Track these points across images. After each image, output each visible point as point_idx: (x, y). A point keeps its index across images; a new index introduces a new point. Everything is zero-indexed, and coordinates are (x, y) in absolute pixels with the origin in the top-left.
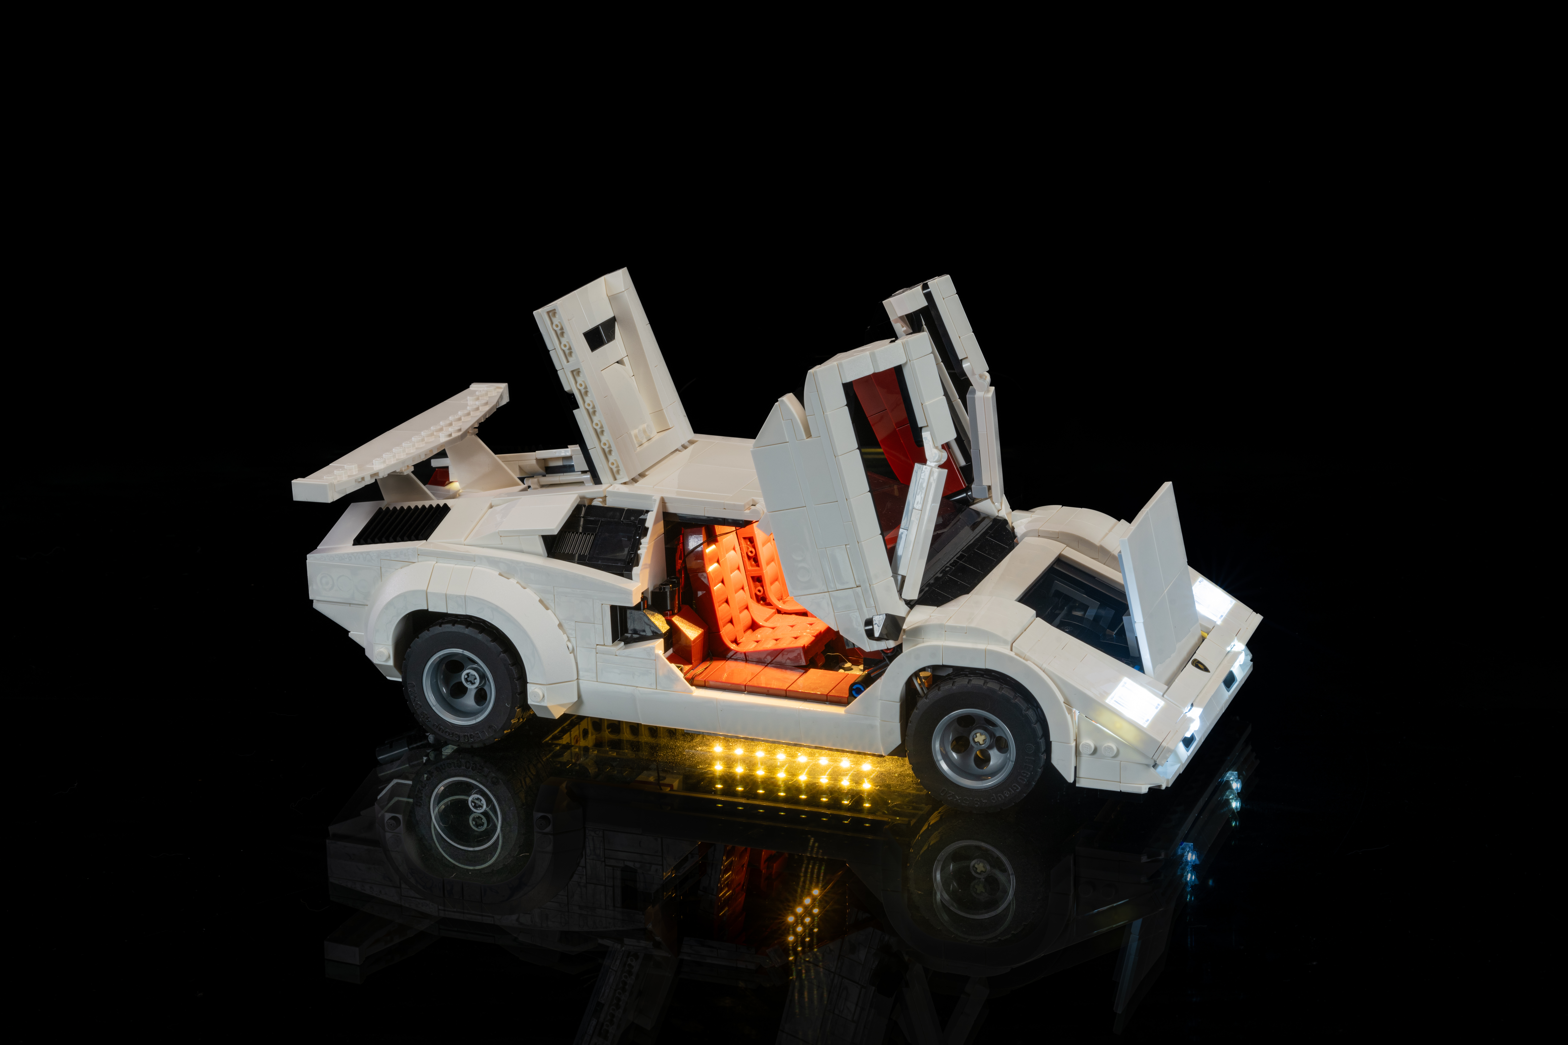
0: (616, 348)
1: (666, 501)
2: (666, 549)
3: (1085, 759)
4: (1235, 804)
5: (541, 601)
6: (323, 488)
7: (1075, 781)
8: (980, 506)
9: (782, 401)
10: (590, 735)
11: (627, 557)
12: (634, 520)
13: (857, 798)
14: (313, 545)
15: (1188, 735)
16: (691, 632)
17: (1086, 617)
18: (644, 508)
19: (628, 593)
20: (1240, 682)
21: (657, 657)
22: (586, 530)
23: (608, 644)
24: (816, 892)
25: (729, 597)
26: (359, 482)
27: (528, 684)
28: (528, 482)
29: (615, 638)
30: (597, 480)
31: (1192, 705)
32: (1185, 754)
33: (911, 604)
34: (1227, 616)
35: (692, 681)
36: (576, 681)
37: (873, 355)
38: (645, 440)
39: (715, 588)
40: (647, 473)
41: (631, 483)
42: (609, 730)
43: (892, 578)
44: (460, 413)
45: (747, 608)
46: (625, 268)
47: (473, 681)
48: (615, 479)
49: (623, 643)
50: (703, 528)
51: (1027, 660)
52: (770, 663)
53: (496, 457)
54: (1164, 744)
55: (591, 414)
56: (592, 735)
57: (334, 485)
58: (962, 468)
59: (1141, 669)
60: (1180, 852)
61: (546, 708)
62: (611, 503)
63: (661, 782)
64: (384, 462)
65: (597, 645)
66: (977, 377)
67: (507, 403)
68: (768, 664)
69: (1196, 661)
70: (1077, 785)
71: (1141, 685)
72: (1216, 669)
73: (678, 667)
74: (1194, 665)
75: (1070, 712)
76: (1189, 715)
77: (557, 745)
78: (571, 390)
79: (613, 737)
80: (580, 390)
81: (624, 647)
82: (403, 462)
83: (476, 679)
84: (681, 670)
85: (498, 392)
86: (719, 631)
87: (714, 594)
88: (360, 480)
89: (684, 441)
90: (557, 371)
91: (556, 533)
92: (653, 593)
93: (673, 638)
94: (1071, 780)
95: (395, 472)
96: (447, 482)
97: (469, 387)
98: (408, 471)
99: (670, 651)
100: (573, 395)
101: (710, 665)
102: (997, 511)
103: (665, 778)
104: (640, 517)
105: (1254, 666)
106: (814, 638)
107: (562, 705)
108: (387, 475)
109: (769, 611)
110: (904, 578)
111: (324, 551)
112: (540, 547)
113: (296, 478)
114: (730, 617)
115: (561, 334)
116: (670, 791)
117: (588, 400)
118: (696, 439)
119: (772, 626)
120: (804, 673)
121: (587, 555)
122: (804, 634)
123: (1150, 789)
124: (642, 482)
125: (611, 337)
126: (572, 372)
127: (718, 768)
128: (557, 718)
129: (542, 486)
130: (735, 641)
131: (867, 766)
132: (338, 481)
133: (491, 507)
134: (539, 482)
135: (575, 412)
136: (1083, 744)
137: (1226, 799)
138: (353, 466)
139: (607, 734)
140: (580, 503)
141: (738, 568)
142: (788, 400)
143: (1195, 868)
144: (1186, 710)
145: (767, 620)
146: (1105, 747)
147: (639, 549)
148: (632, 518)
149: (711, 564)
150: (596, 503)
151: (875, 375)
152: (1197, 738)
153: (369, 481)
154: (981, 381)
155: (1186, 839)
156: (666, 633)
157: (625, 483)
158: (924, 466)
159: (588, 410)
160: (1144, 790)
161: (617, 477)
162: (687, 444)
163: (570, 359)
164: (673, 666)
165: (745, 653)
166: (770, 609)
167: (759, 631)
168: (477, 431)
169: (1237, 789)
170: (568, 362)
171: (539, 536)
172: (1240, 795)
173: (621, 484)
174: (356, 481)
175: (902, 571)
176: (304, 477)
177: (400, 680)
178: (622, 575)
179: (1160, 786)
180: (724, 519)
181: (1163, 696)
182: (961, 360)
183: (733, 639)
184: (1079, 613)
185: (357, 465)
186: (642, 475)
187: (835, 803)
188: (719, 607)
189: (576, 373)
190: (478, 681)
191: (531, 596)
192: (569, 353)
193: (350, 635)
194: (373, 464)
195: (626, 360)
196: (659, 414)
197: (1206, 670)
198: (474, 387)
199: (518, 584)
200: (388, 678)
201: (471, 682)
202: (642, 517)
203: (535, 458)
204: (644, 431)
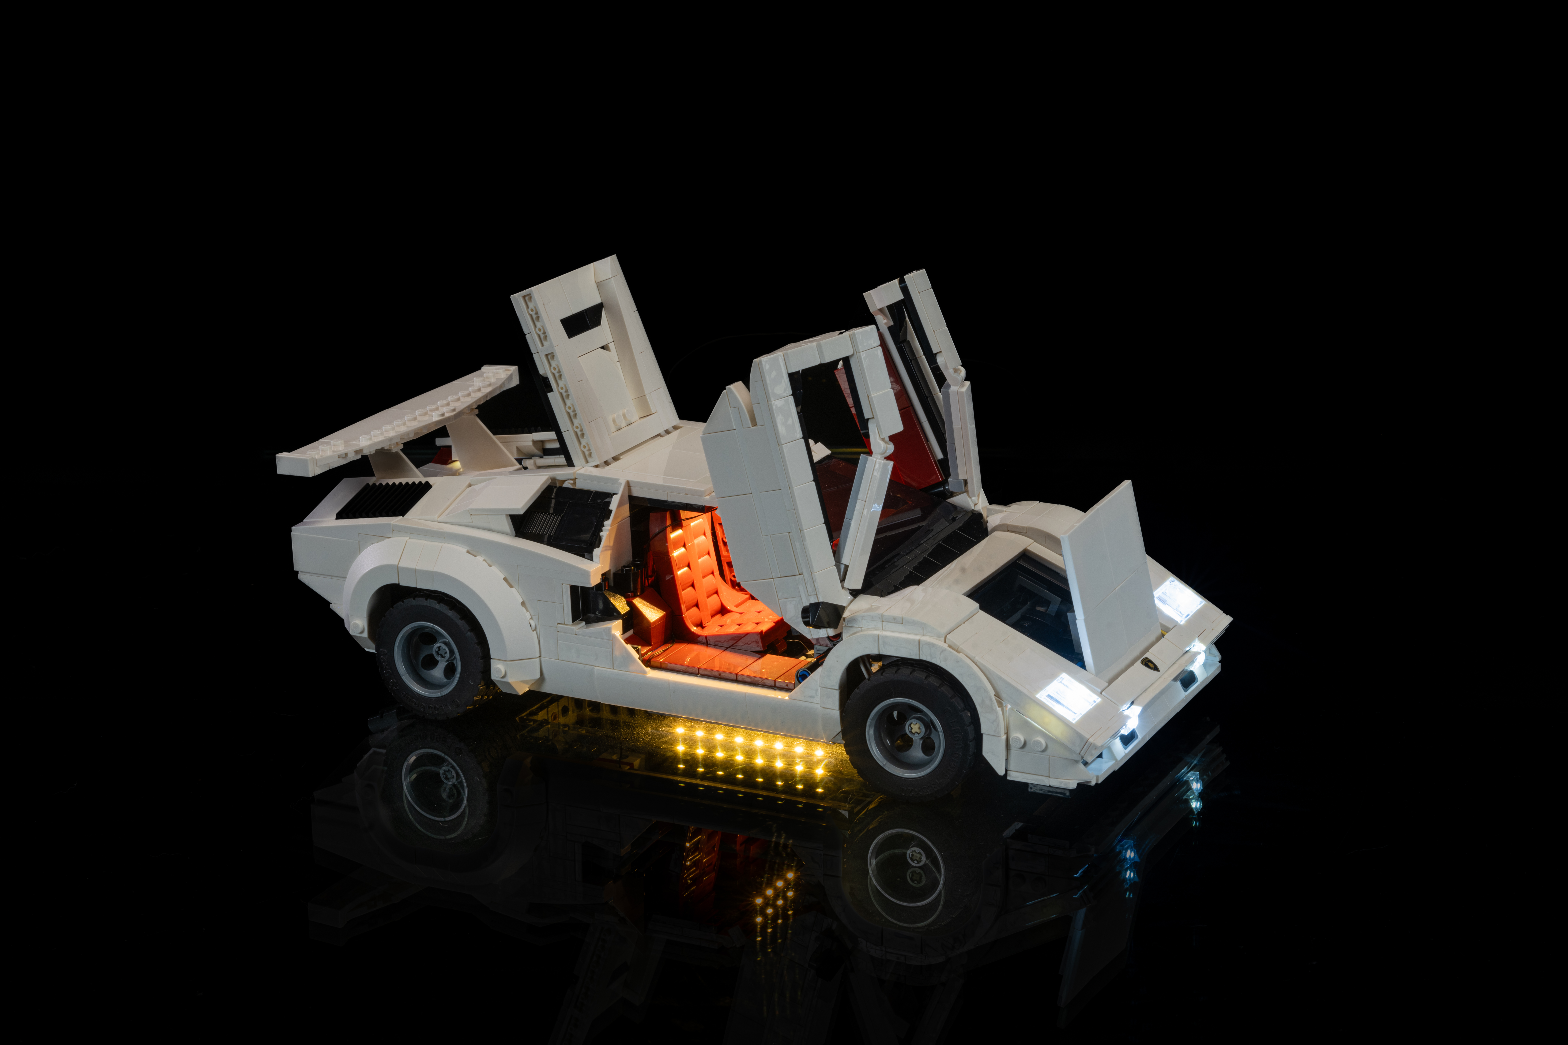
0: (603, 332)
1: (631, 485)
2: (632, 532)
3: (1014, 752)
4: (1196, 805)
5: (505, 579)
6: (304, 462)
7: (1006, 775)
8: (958, 500)
9: (730, 388)
10: (570, 713)
11: (590, 538)
12: (600, 502)
13: (810, 784)
14: (299, 518)
15: (1125, 732)
16: (652, 614)
17: (1048, 612)
18: (611, 492)
19: (586, 574)
20: (1201, 683)
21: (614, 637)
22: (557, 512)
23: (568, 624)
24: (790, 875)
25: (695, 582)
26: (343, 458)
27: (491, 660)
28: (528, 463)
29: (575, 618)
30: (570, 463)
31: (1132, 703)
32: (1121, 753)
33: (855, 593)
34: (1192, 616)
35: (648, 663)
36: (539, 658)
37: (819, 347)
38: (624, 424)
39: (679, 573)
40: (621, 457)
41: (603, 467)
42: (590, 708)
43: (835, 567)
44: (460, 394)
45: (717, 592)
46: (615, 256)
47: (443, 655)
48: (587, 462)
49: (584, 623)
50: (668, 512)
51: (959, 652)
52: (729, 647)
53: (494, 437)
54: (1091, 740)
55: (565, 397)
56: (573, 712)
57: (316, 459)
58: (940, 461)
59: (1083, 666)
60: (1118, 848)
61: (508, 684)
62: (580, 485)
63: (622, 760)
64: (370, 439)
65: (558, 624)
66: (951, 371)
67: (517, 386)
68: (728, 648)
69: (1147, 660)
70: (1009, 778)
71: (1081, 682)
72: (1168, 668)
73: (634, 648)
74: (1144, 663)
75: (1000, 704)
76: (1126, 713)
77: (531, 720)
78: (546, 373)
79: (594, 715)
80: (554, 374)
81: (585, 626)
82: (391, 439)
83: (446, 653)
84: (638, 651)
85: (507, 374)
86: (682, 614)
87: (678, 578)
88: (344, 456)
89: (668, 426)
90: (532, 354)
91: (521, 513)
92: (614, 574)
93: (633, 620)
94: (1001, 772)
95: (383, 449)
96: (450, 461)
97: (481, 369)
98: (397, 449)
99: (631, 633)
100: (547, 378)
101: (671, 647)
102: (973, 505)
103: (627, 757)
104: (606, 500)
105: (1222, 667)
106: (774, 624)
107: (525, 682)
108: (374, 452)
109: (742, 596)
110: (847, 567)
111: (309, 523)
112: (507, 525)
113: (281, 452)
114: (695, 601)
115: (536, 318)
116: (628, 769)
117: (561, 383)
118: (681, 425)
119: (741, 611)
120: (759, 658)
121: (552, 535)
122: (766, 620)
123: (1078, 784)
124: (615, 465)
125: (597, 322)
126: (547, 355)
127: (681, 748)
128: (521, 694)
129: (540, 467)
130: (701, 625)
131: (820, 752)
132: (321, 456)
133: (470, 485)
134: (535, 463)
135: (549, 395)
136: (1013, 738)
137: (1185, 799)
138: (340, 442)
139: (587, 712)
140: (551, 485)
141: (709, 554)
142: (736, 389)
143: (1135, 866)
144: (1125, 707)
145: (737, 606)
146: (1034, 741)
147: (602, 531)
148: (599, 501)
149: (676, 548)
150: (567, 485)
151: (821, 365)
152: (1140, 735)
153: (352, 457)
154: (955, 375)
155: (1125, 836)
156: (625, 614)
157: (597, 466)
158: (869, 457)
159: (561, 394)
160: (1073, 785)
161: (589, 459)
162: (671, 429)
163: (545, 343)
164: (629, 647)
165: (706, 637)
166: (744, 595)
167: (728, 615)
168: (477, 412)
169: (1197, 789)
170: (543, 345)
171: (507, 515)
172: (1202, 796)
173: (594, 467)
174: (339, 456)
175: (845, 560)
176: (289, 451)
177: (374, 651)
178: (583, 556)
179: (1090, 782)
180: (691, 505)
181: (1101, 693)
182: (936, 354)
183: (699, 623)
184: (1042, 608)
185: (343, 441)
186: (616, 459)
187: (789, 788)
188: (683, 590)
189: (550, 356)
190: (448, 655)
191: (497, 573)
192: (544, 337)
193: (332, 606)
194: (360, 441)
195: (612, 346)
196: (642, 399)
197: (1156, 668)
198: (486, 369)
199: (484, 562)
200: (366, 650)
201: (441, 655)
202: (607, 500)
203: (531, 440)
204: (624, 416)
